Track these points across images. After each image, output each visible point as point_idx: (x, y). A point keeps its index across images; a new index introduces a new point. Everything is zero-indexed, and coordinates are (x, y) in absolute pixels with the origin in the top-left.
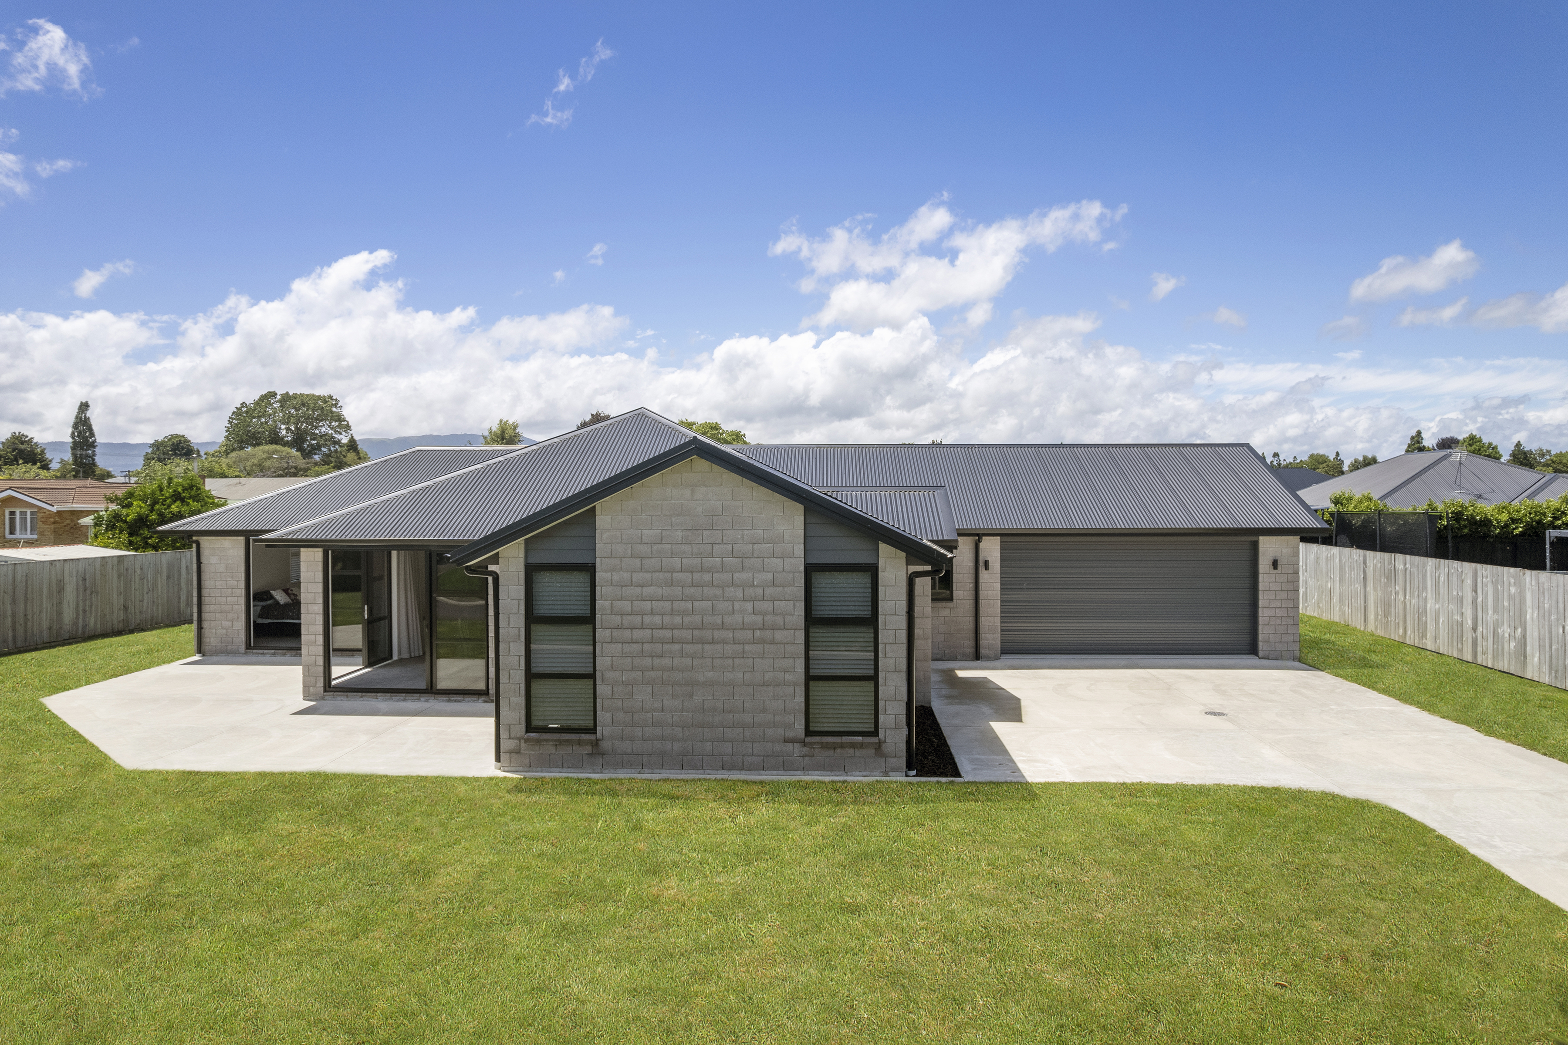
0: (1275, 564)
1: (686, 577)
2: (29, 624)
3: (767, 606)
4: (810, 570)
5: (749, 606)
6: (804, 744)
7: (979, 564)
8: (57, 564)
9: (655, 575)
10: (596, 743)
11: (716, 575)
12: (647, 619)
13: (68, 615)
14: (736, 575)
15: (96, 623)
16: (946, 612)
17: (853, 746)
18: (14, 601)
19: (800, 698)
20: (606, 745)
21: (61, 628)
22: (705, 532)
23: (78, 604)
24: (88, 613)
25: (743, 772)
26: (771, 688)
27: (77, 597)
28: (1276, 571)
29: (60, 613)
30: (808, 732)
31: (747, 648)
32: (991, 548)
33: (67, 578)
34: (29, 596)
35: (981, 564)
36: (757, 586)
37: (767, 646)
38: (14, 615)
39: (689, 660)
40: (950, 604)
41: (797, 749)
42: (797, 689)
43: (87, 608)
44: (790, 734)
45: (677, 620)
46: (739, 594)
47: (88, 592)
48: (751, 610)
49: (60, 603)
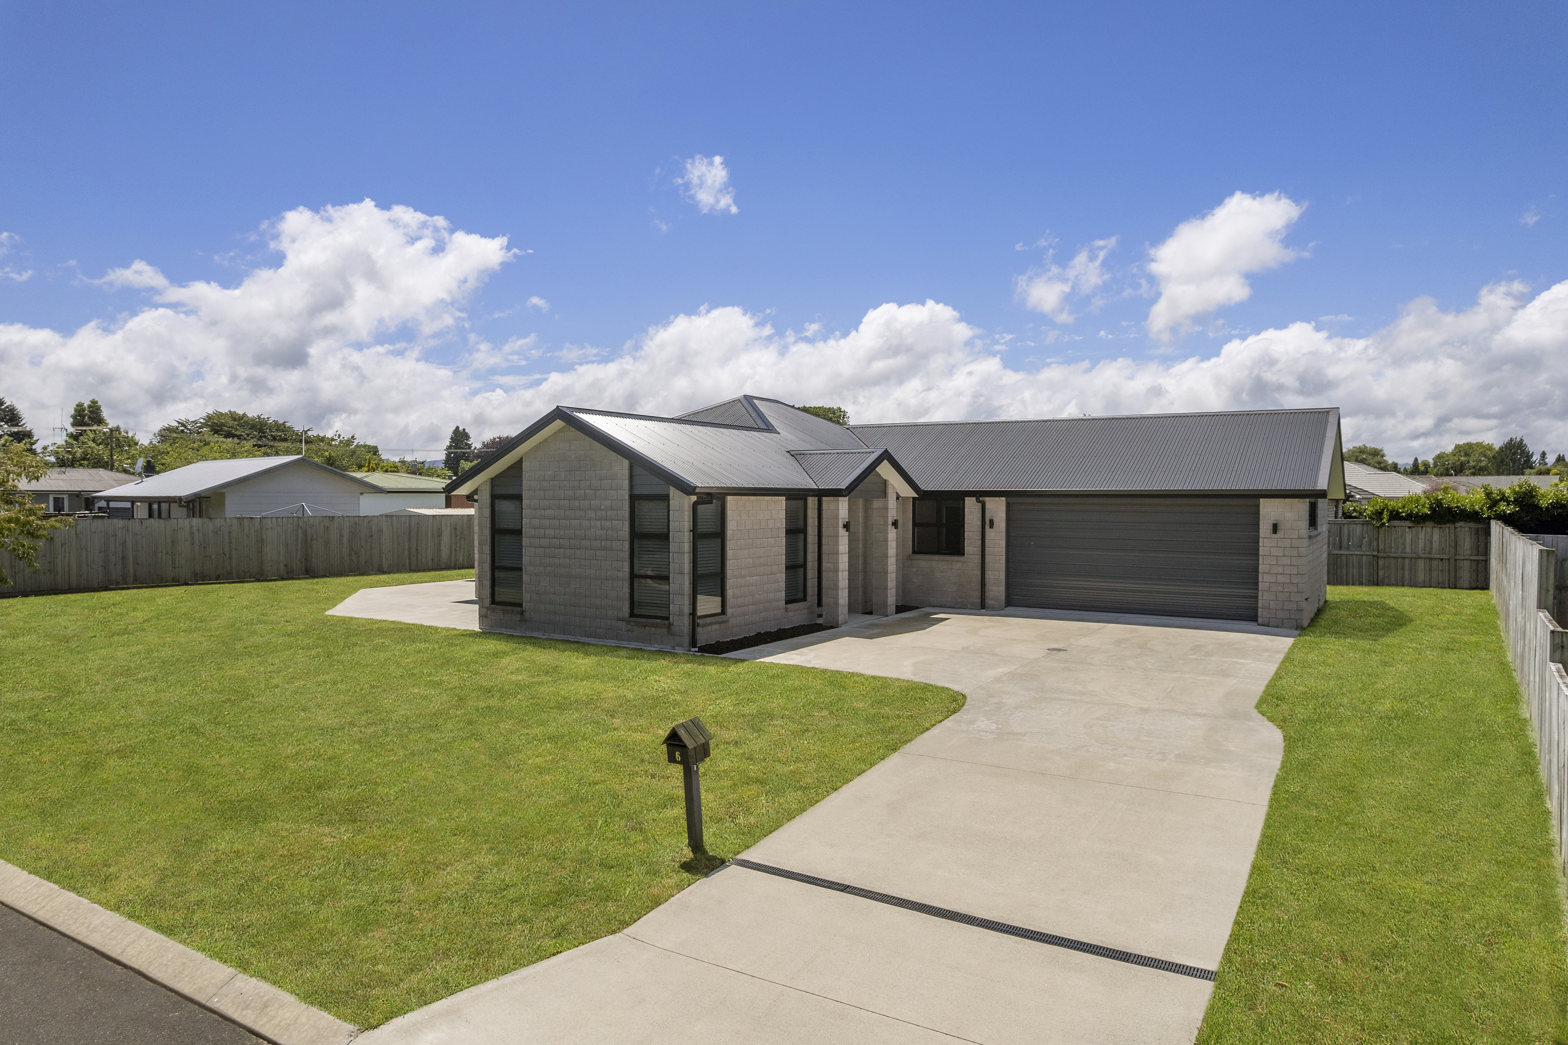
0: (1275, 528)
1: (565, 503)
2: (419, 556)
3: (607, 524)
4: (634, 499)
5: (598, 523)
6: (628, 622)
7: (986, 523)
8: (438, 517)
9: (551, 501)
10: (522, 613)
11: (582, 502)
12: (547, 532)
13: (445, 552)
14: (592, 502)
15: (463, 560)
16: (959, 565)
17: (653, 625)
18: (410, 540)
19: (626, 590)
20: (527, 615)
21: (440, 560)
22: (576, 472)
23: (451, 547)
24: (458, 552)
25: (595, 639)
26: (610, 582)
27: (451, 540)
28: (1274, 536)
29: (439, 550)
30: (632, 614)
31: (598, 553)
32: (997, 508)
33: (444, 528)
34: (419, 538)
35: (987, 523)
36: (603, 510)
37: (608, 552)
38: (409, 549)
39: (568, 560)
40: (961, 558)
41: (623, 625)
42: (624, 583)
43: (458, 549)
44: (620, 615)
45: (562, 532)
46: (593, 515)
47: (458, 537)
48: (599, 527)
49: (439, 544)
